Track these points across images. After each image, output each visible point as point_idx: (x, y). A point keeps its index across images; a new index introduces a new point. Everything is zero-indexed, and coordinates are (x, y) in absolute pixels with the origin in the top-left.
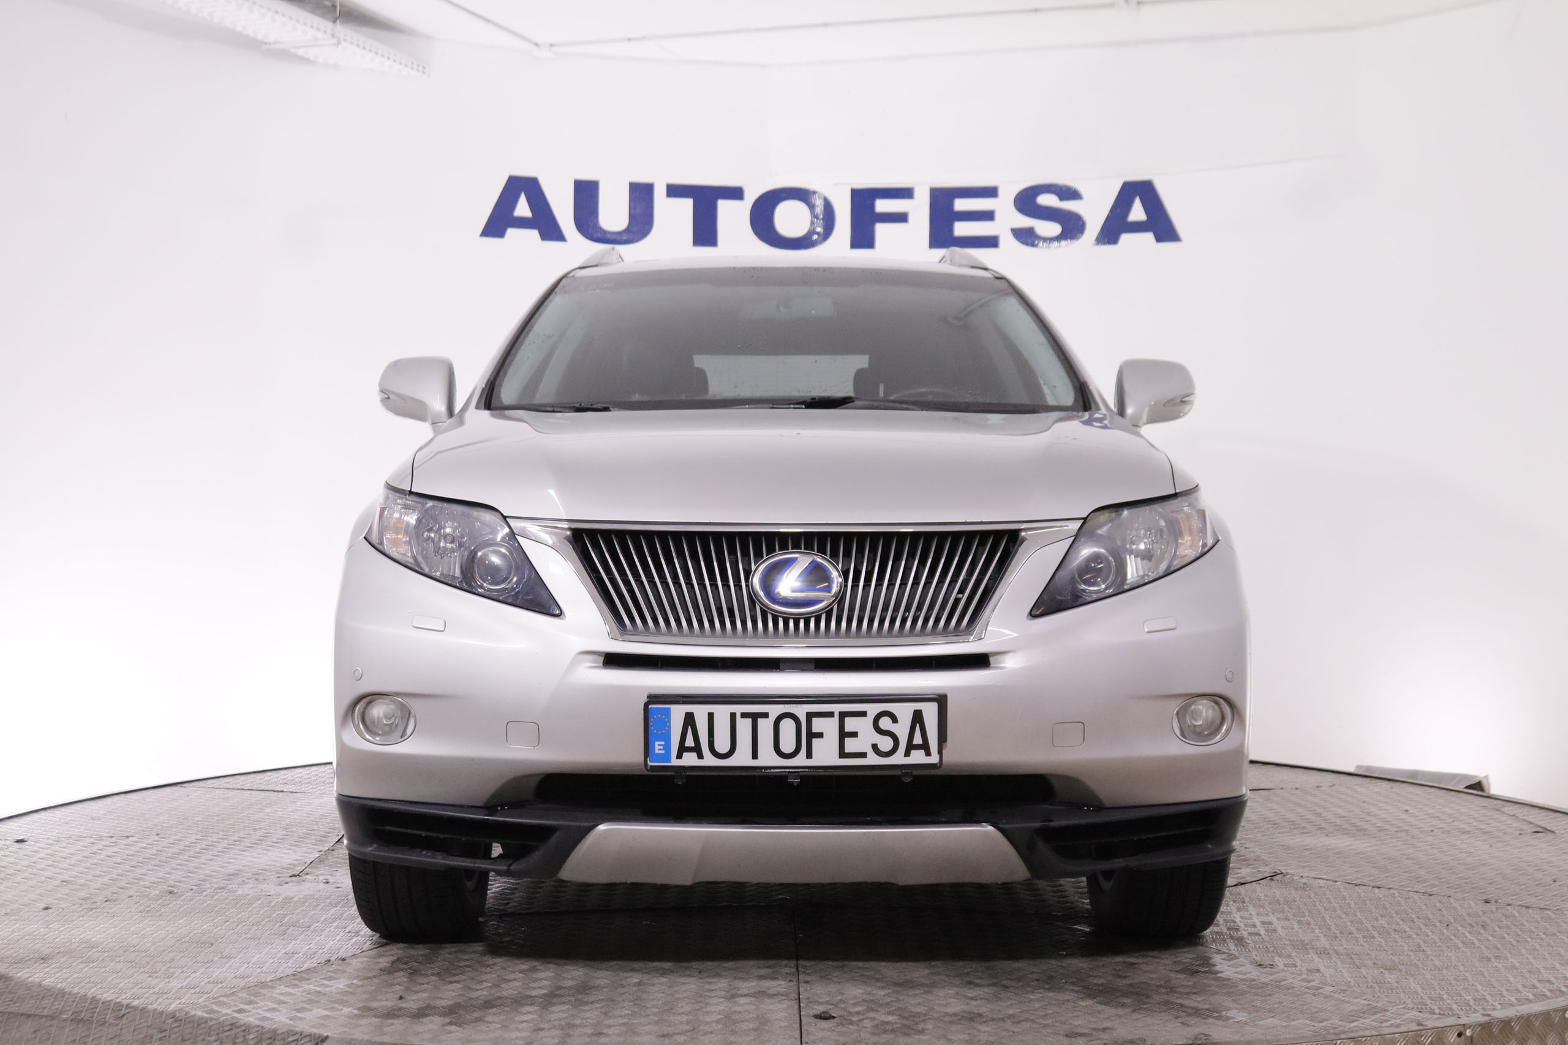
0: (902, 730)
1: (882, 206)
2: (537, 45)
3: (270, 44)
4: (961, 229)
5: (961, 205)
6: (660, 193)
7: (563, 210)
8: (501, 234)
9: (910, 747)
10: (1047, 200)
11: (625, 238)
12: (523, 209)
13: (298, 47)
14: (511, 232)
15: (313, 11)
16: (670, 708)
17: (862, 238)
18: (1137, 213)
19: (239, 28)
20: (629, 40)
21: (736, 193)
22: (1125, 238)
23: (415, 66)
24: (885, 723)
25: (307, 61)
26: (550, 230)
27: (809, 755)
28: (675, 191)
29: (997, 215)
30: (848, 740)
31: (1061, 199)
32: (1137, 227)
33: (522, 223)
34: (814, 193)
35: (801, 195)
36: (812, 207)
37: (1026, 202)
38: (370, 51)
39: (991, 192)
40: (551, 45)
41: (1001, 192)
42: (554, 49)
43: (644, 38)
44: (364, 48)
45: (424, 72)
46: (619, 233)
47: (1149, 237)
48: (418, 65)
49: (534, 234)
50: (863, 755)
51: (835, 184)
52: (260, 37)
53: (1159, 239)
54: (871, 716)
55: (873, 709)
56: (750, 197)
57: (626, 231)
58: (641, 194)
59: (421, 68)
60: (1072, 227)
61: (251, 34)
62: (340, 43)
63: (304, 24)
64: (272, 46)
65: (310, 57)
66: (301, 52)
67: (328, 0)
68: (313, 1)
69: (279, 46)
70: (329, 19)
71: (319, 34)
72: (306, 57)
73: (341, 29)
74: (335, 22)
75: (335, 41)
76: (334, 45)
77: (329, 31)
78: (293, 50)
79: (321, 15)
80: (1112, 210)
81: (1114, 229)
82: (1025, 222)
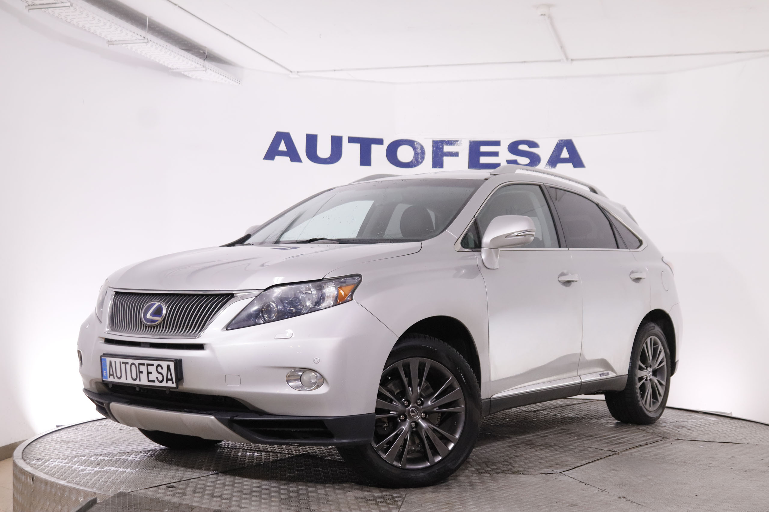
0: (164, 372)
1: (447, 149)
2: (291, 72)
3: (173, 69)
4: (483, 160)
5: (483, 149)
6: (345, 141)
7: (301, 147)
8: (272, 158)
9: (168, 380)
10: (523, 147)
11: (329, 160)
12: (283, 147)
13: (186, 71)
14: (277, 158)
15: (192, 54)
16: (106, 359)
17: (438, 163)
18: (565, 154)
19: (161, 62)
20: (335, 70)
21: (380, 142)
22: (559, 165)
24: (159, 369)
25: (188, 77)
26: (295, 157)
27: (140, 380)
28: (352, 140)
29: (500, 154)
30: (150, 375)
31: (530, 147)
32: (565, 161)
33: (282, 154)
34: (416, 142)
35: (410, 143)
36: (415, 148)
37: (513, 148)
38: (218, 73)
39: (497, 143)
40: (298, 72)
41: (502, 143)
42: (299, 74)
43: (342, 70)
44: (216, 72)
45: (239, 83)
46: (326, 159)
47: (570, 165)
48: (237, 80)
49: (287, 159)
50: (154, 381)
51: (425, 138)
52: (170, 66)
53: (575, 166)
54: (155, 365)
55: (156, 363)
56: (386, 143)
57: (329, 158)
58: (336, 142)
60: (534, 160)
61: (166, 65)
62: (206, 70)
63: (192, 61)
64: (174, 71)
65: (190, 76)
66: (186, 73)
67: (202, 50)
68: (195, 50)
69: (177, 71)
70: (201, 58)
71: (198, 66)
72: (188, 75)
73: (207, 63)
74: (204, 60)
75: (204, 69)
76: (204, 71)
77: (202, 64)
78: (183, 73)
79: (196, 56)
80: (553, 153)
81: (554, 160)
82: (513, 157)
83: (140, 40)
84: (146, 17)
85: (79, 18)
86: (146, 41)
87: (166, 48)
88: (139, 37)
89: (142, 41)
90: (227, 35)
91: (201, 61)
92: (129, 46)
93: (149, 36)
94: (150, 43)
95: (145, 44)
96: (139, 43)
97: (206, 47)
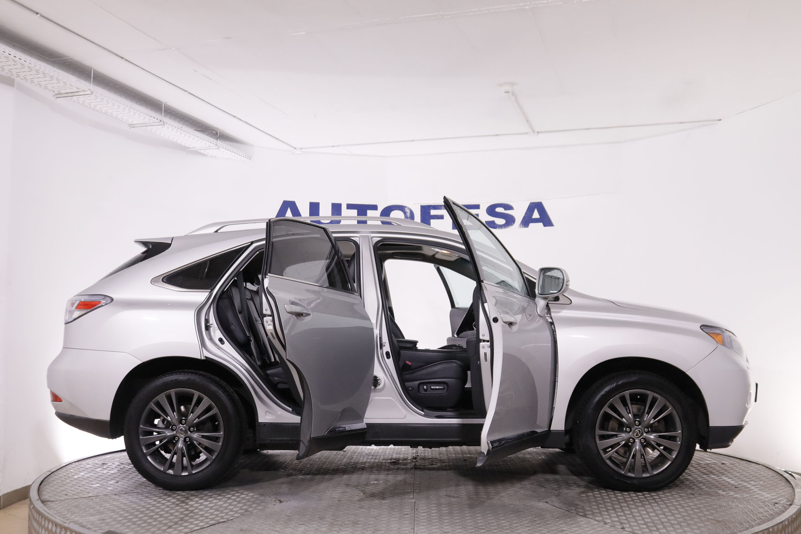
2: (295, 148)
3: (190, 148)
6: (344, 207)
10: (499, 210)
13: (202, 150)
15: (208, 135)
18: (536, 215)
19: (179, 142)
20: (333, 146)
21: (374, 207)
22: (531, 225)
23: (247, 157)
25: (204, 155)
28: (350, 207)
31: (505, 210)
32: (536, 221)
34: (406, 207)
37: (491, 210)
38: (230, 151)
39: (477, 207)
40: (301, 148)
41: (481, 207)
42: (302, 150)
43: (339, 146)
44: (228, 150)
47: (541, 224)
51: (414, 204)
52: (187, 146)
53: (545, 225)
58: (336, 208)
59: (249, 158)
60: (510, 221)
61: (184, 145)
62: (219, 148)
63: (206, 140)
64: (191, 149)
65: (206, 154)
66: (202, 151)
67: (215, 131)
68: (209, 131)
69: (194, 149)
70: (215, 138)
71: (211, 145)
72: (204, 153)
73: (219, 142)
74: (217, 139)
75: (217, 147)
76: (217, 149)
77: (215, 143)
78: (199, 151)
79: (211, 137)
80: (526, 214)
81: (527, 221)
82: (491, 219)
83: (157, 122)
84: (162, 102)
85: (101, 105)
86: (162, 123)
87: (181, 130)
88: (155, 120)
89: (158, 124)
90: (235, 117)
91: (213, 140)
92: (149, 128)
93: (167, 120)
94: (166, 125)
95: (161, 126)
96: (156, 125)
97: (218, 128)
